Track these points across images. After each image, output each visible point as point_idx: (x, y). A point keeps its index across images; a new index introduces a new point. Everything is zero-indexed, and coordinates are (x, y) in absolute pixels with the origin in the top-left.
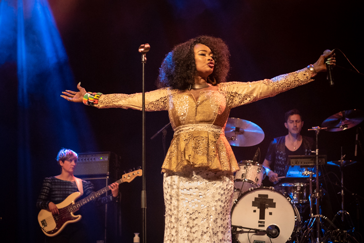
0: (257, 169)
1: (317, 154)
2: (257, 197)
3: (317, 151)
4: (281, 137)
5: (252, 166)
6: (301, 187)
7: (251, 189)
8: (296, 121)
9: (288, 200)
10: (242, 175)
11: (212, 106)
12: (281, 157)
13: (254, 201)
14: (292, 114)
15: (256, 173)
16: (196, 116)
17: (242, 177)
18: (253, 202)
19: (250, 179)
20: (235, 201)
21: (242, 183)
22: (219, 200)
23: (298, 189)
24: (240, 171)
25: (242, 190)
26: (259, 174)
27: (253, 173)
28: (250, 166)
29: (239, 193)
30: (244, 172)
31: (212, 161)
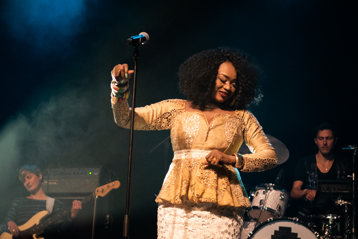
0: (279, 194)
1: (353, 179)
2: (278, 229)
3: (353, 176)
5: (274, 191)
6: (334, 219)
7: (270, 220)
8: (327, 138)
9: (316, 235)
10: (261, 202)
11: (226, 132)
13: (273, 234)
14: (322, 129)
15: (278, 200)
16: (206, 141)
17: (260, 204)
18: (272, 236)
19: (270, 207)
20: (250, 234)
21: (260, 211)
22: (226, 231)
23: (330, 223)
24: (258, 196)
25: (259, 220)
26: (282, 202)
27: (273, 199)
28: (271, 190)
29: (255, 223)
30: (263, 197)
31: (222, 195)
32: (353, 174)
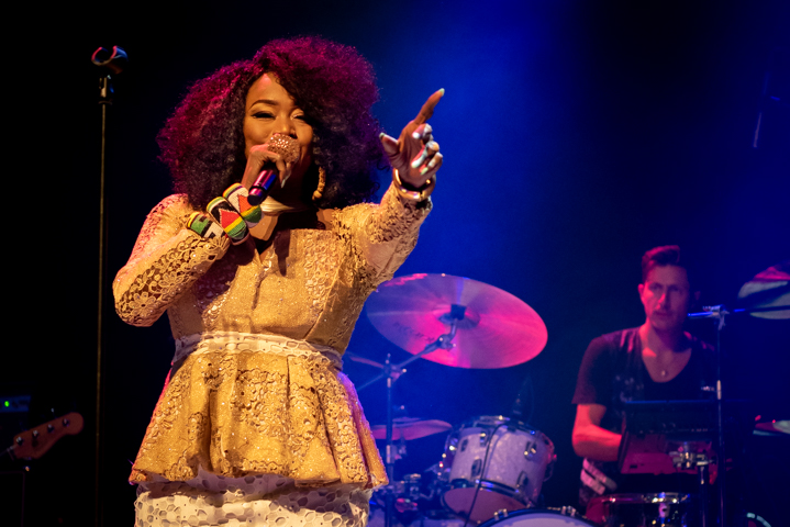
0: (523, 444)
1: (719, 396)
3: (719, 388)
4: (625, 332)
5: (508, 436)
6: (673, 506)
7: (501, 515)
10: (474, 467)
11: (310, 282)
12: (627, 396)
15: (522, 461)
16: (254, 307)
17: (473, 474)
19: (498, 478)
21: (473, 491)
23: (663, 515)
24: (466, 451)
25: (473, 516)
26: (531, 464)
27: (508, 458)
28: (501, 435)
29: (462, 523)
30: (480, 454)
31: (303, 452)
32: (719, 383)
